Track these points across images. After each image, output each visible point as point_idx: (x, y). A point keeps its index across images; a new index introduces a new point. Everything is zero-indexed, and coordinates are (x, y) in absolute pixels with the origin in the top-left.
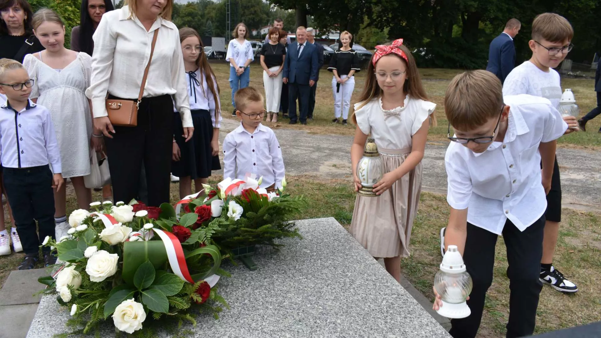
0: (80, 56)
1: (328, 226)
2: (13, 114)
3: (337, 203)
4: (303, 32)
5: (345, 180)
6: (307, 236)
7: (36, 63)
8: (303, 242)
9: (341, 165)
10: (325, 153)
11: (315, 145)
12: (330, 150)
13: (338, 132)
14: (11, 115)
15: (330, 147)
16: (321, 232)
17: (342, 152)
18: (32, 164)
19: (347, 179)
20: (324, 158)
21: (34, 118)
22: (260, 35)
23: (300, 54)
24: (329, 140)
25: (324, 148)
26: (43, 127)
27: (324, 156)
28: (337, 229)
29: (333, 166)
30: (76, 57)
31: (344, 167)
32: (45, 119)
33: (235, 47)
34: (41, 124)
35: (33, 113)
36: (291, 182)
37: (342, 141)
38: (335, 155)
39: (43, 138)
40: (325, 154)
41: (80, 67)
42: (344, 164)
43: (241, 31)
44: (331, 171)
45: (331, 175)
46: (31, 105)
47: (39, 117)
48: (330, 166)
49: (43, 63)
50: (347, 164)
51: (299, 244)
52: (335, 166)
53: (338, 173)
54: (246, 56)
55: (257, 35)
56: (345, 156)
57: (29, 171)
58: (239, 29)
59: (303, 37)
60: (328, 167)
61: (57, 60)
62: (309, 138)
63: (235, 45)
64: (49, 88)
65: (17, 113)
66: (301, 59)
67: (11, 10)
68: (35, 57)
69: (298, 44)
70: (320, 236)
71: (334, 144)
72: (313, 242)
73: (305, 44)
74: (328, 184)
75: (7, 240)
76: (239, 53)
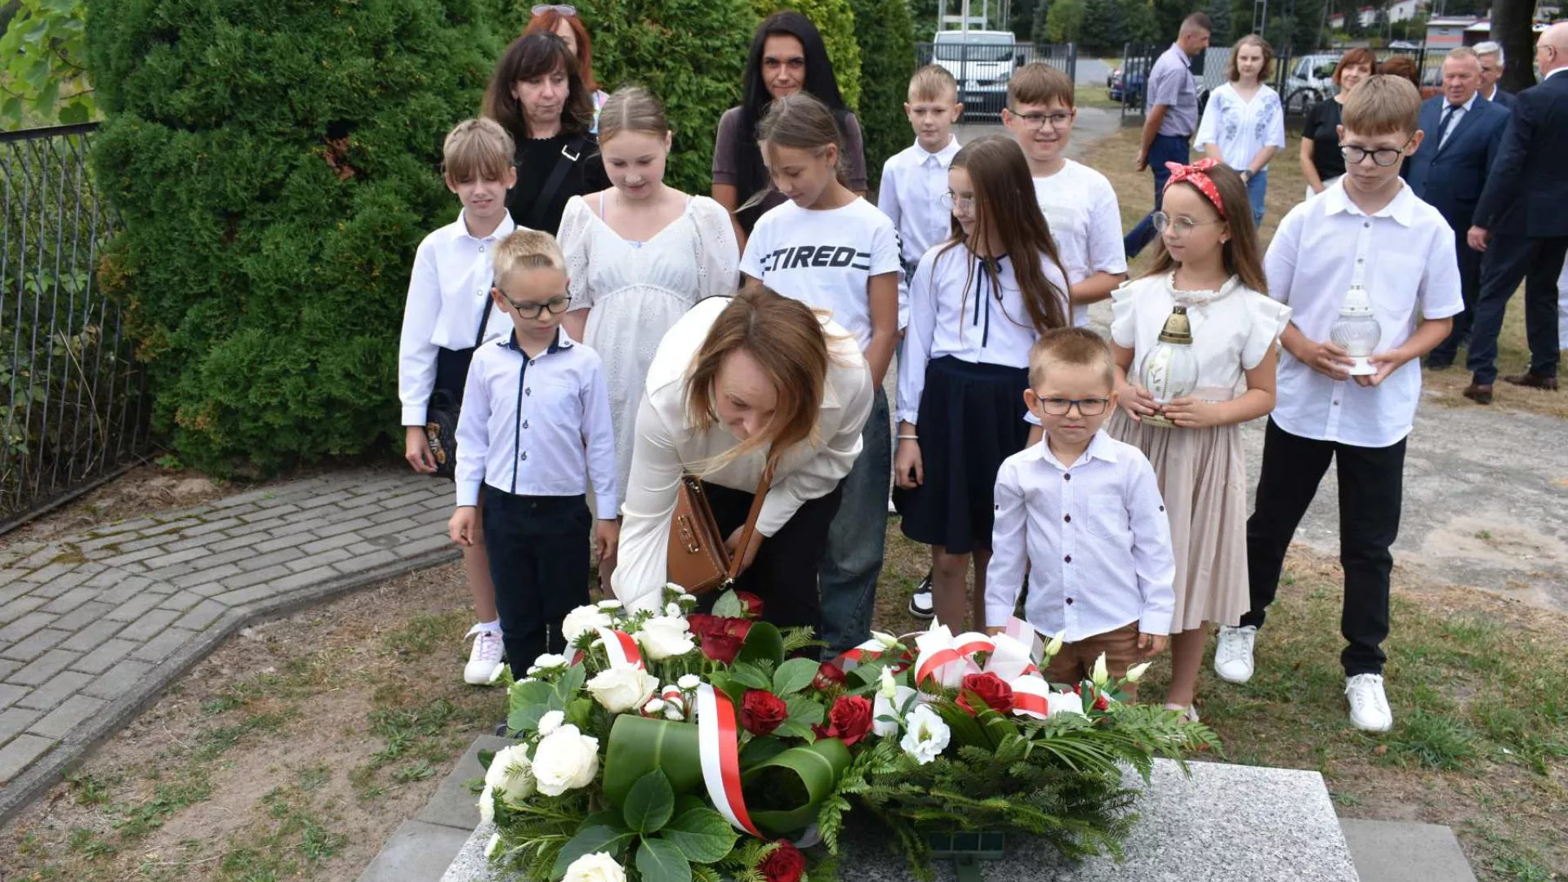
0: (694, 207)
1: (1287, 803)
2: (520, 361)
3: (1432, 682)
4: (1466, 66)
5: (1498, 598)
6: (1200, 828)
7: (589, 222)
8: (1178, 847)
9: (1511, 534)
10: (1466, 481)
11: (1438, 451)
12: (1490, 472)
13: (1544, 404)
14: (514, 362)
15: (1493, 463)
16: (1254, 820)
17: (1533, 485)
18: (540, 490)
19: (1506, 595)
20: (1455, 503)
21: (561, 377)
22: (1386, 25)
23: (1445, 138)
24: (1499, 433)
25: (1468, 463)
26: (581, 400)
27: (1456, 495)
28: (1311, 821)
29: (1477, 536)
30: (684, 207)
31: (1520, 544)
32: (587, 380)
33: (1225, 110)
34: (576, 393)
35: (561, 363)
36: (1304, 578)
37: (1546, 444)
38: (1501, 496)
39: (575, 427)
40: (1465, 487)
41: (690, 239)
42: (1521, 534)
43: (1245, 58)
44: (1463, 554)
45: (1458, 568)
46: (561, 344)
47: (573, 373)
48: (1466, 534)
49: (603, 224)
50: (1534, 535)
51: (1160, 851)
52: (1484, 536)
53: (1488, 566)
54: (1258, 136)
55: (1376, 25)
56: (1537, 504)
57: (535, 505)
58: (1241, 54)
59: (1465, 81)
60: (1460, 539)
61: (642, 214)
62: (1431, 418)
63: (1226, 105)
64: (610, 290)
65: (526, 359)
66: (1447, 154)
67: (548, 82)
68: (587, 207)
69: (1446, 104)
70: (1241, 834)
71: (1510, 451)
72: (1210, 853)
73: (1468, 106)
74: (1430, 604)
75: (495, 646)
76: (1234, 127)
